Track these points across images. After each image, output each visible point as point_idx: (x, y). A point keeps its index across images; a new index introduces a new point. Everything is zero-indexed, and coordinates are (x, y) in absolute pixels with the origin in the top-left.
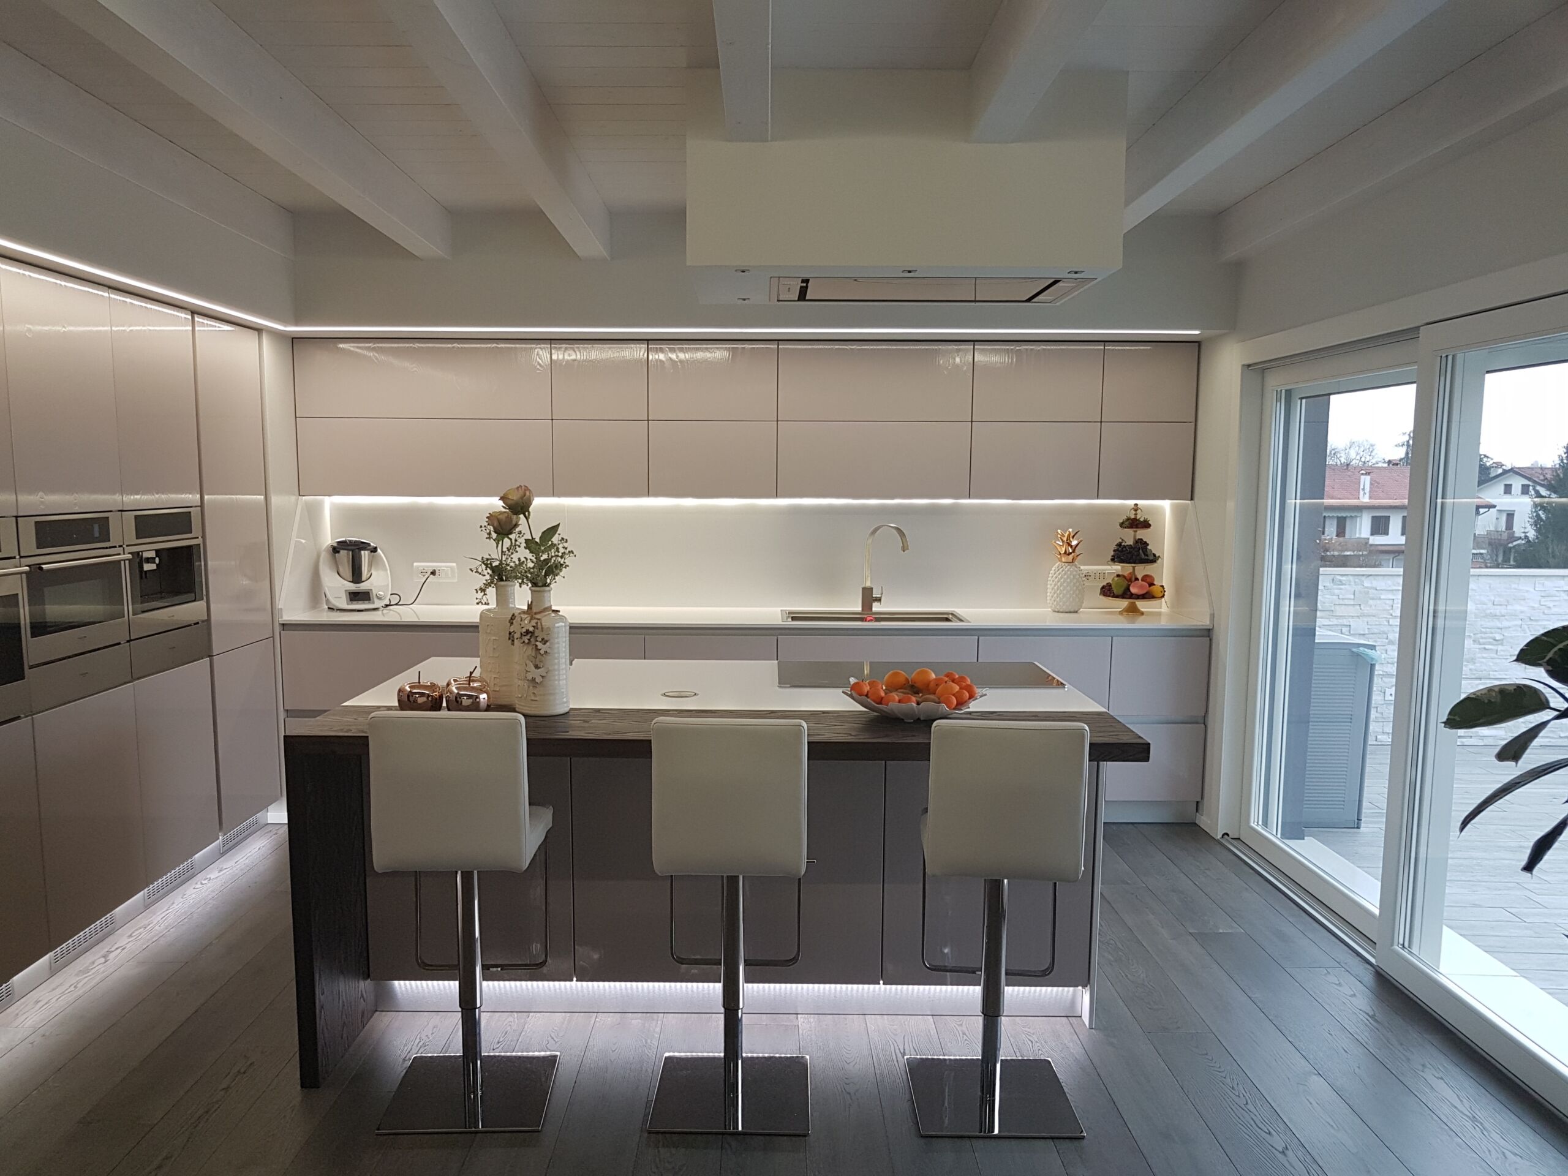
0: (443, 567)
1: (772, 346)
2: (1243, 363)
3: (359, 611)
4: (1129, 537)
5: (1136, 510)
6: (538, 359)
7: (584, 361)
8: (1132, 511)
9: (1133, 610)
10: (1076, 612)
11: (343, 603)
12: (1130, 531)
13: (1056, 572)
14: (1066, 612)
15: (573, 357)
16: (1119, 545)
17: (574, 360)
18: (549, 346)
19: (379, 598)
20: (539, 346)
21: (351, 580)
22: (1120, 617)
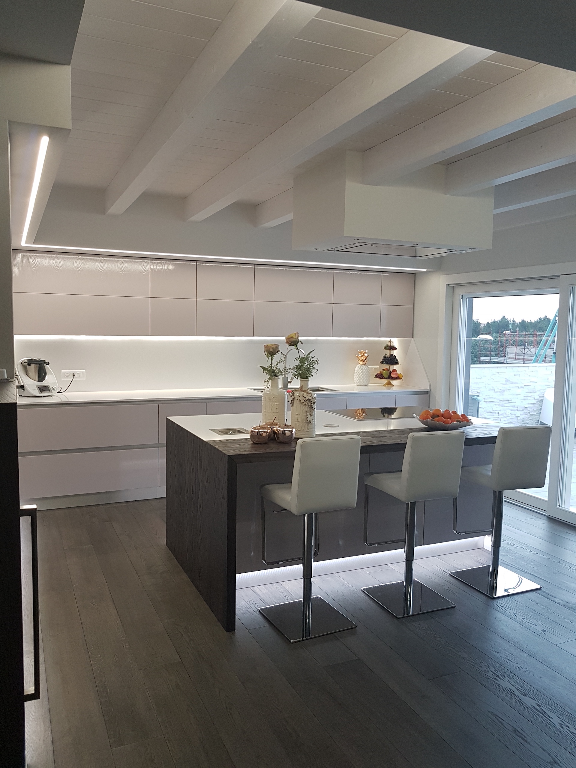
0: (78, 372)
1: (252, 267)
2: (447, 283)
3: (44, 397)
4: (388, 353)
5: (391, 342)
6: (144, 267)
7: (166, 269)
8: (389, 342)
9: (389, 384)
10: (367, 386)
11: (37, 393)
12: (388, 351)
13: (359, 368)
14: (364, 386)
15: (161, 267)
16: (385, 357)
17: (162, 269)
18: (149, 261)
19: (54, 390)
20: (144, 261)
21: (37, 380)
22: (384, 387)
